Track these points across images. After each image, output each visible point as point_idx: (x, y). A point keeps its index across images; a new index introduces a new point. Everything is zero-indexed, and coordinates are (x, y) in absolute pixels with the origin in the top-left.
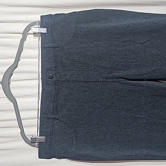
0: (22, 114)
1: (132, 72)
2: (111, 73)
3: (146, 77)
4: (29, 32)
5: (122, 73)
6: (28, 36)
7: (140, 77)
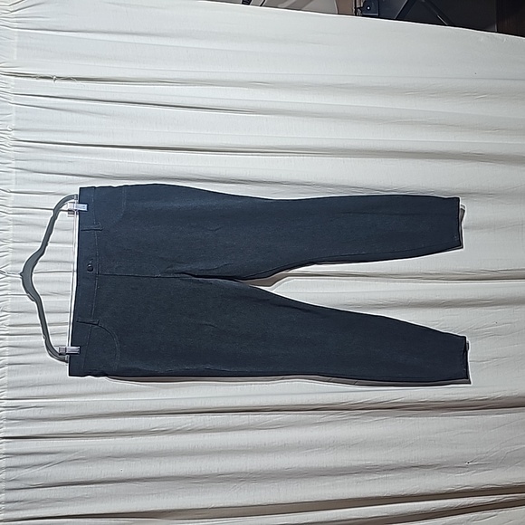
0: (48, 318)
1: (200, 266)
2: (171, 266)
3: (215, 273)
4: (63, 208)
5: (185, 268)
6: (61, 213)
7: (208, 274)
